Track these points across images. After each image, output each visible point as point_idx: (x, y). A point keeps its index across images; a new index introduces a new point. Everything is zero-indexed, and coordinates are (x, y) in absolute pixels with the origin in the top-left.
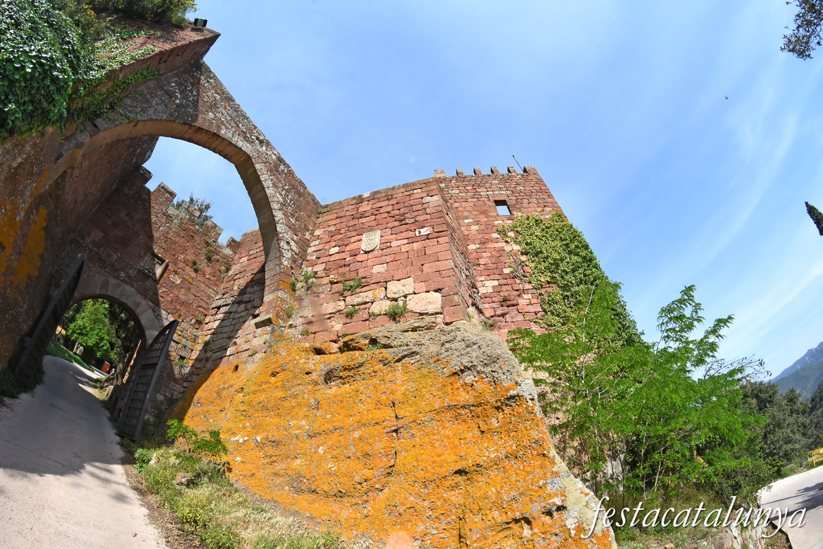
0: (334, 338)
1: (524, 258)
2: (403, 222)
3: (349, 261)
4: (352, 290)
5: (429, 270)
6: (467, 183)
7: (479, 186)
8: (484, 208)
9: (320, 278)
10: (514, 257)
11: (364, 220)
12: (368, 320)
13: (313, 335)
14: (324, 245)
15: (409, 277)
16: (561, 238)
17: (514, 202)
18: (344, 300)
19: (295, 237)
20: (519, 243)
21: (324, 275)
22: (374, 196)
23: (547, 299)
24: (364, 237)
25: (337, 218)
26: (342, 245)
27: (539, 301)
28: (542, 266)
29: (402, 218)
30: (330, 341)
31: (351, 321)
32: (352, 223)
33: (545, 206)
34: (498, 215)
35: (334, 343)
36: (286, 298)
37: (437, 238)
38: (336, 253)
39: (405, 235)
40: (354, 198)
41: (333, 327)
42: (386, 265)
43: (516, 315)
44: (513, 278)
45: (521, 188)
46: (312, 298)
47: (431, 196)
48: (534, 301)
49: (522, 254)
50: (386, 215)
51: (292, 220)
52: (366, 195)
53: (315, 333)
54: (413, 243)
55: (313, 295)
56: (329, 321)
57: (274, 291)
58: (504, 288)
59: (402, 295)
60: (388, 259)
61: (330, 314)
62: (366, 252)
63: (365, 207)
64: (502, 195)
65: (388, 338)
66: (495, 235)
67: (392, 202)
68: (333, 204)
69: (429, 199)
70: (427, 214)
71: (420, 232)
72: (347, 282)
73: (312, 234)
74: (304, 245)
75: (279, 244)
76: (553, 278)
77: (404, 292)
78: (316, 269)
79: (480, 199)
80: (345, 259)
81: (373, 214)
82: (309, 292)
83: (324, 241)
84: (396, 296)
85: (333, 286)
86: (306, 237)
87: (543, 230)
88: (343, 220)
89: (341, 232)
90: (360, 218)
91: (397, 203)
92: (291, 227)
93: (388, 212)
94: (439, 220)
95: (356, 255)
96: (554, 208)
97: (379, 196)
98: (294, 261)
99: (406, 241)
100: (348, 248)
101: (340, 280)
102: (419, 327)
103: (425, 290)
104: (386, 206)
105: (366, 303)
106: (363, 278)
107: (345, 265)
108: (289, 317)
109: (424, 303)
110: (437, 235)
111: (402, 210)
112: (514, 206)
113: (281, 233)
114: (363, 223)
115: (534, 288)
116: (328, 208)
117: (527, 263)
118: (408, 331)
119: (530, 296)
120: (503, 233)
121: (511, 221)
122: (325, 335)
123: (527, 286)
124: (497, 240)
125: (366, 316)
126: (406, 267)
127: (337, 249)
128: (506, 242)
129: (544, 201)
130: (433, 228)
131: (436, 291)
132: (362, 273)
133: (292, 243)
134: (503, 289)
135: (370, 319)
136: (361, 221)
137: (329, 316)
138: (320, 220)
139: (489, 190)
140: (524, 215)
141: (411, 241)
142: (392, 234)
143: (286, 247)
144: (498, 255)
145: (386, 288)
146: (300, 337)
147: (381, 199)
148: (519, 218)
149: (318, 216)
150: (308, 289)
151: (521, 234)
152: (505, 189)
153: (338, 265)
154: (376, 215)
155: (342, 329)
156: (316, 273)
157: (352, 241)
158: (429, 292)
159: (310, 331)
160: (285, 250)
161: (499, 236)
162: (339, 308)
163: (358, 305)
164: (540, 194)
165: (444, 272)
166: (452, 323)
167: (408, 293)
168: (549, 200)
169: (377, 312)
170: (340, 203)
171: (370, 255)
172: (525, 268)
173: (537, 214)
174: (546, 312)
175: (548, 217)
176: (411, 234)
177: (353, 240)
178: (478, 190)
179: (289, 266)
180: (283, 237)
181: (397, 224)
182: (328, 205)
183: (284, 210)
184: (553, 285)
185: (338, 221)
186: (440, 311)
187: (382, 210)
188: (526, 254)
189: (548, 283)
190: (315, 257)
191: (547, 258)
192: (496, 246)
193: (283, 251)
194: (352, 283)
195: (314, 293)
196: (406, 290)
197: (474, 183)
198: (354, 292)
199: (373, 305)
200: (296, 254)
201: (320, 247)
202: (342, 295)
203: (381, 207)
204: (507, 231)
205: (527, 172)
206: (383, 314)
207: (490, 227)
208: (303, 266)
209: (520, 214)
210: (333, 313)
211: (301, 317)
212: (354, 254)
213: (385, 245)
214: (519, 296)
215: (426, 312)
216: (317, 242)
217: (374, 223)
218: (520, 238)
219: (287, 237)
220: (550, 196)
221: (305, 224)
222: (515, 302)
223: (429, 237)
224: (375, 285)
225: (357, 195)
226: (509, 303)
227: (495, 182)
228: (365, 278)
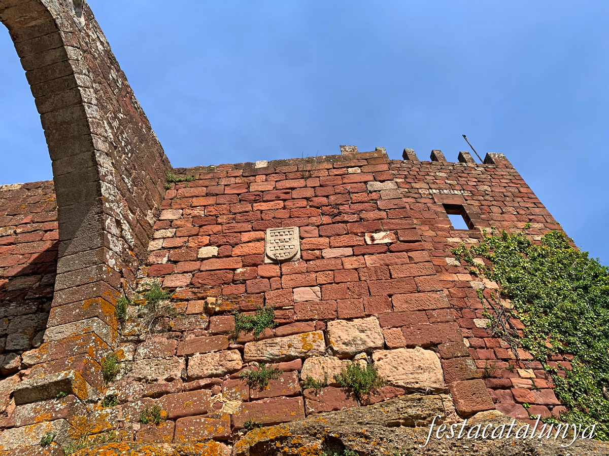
0: (226, 431)
1: (507, 304)
2: (338, 218)
3: (243, 273)
4: (256, 330)
5: (405, 306)
6: (395, 172)
7: (416, 179)
8: (427, 215)
9: (182, 300)
10: (490, 300)
11: (264, 206)
12: (300, 394)
13: (170, 425)
14: (186, 239)
15: (369, 316)
16: (570, 275)
17: (476, 210)
18: (242, 351)
19: (131, 216)
20: (495, 278)
21: (190, 295)
22: (275, 168)
23: (565, 381)
24: (269, 234)
25: (207, 195)
26: (226, 244)
27: (551, 385)
28: (545, 321)
29: (336, 211)
30: (216, 439)
31: (262, 394)
32: (239, 208)
33: (530, 220)
34: (452, 228)
35: (223, 445)
36: (106, 335)
37: (407, 251)
38: (214, 257)
39: (345, 240)
40: (237, 167)
41: (218, 405)
42: (318, 288)
43: (513, 406)
44: (493, 337)
45: (486, 187)
46: (164, 340)
47: (382, 182)
48: (541, 383)
49: (503, 296)
50: (305, 203)
51: (126, 181)
52: (261, 164)
53: (175, 419)
54: (363, 255)
55: (166, 334)
56: (208, 391)
57: (78, 318)
58: (482, 353)
59: (362, 348)
60: (322, 279)
61: (211, 376)
62: (276, 262)
63: (259, 184)
64: (457, 196)
65: (366, 437)
66: (451, 261)
67: (310, 183)
68: (197, 169)
69: (377, 185)
70: (379, 210)
71: (373, 239)
72: (245, 314)
73: (157, 216)
74: (145, 233)
75: (102, 222)
76: (568, 343)
77: (364, 343)
78: (169, 282)
79: (419, 200)
80: (235, 269)
81: (278, 198)
82: (158, 328)
83: (184, 231)
84: (351, 349)
85: (214, 318)
86: (147, 218)
87: (534, 259)
88: (221, 200)
89: (220, 220)
90: (256, 201)
91: (321, 186)
92: (124, 193)
93: (307, 199)
94: (404, 221)
95: (256, 265)
96: (547, 225)
97: (285, 169)
98: (126, 262)
99: (349, 251)
100: (237, 251)
101: (228, 308)
102: (418, 417)
103: (405, 343)
104: (302, 188)
105: (290, 358)
106: (276, 309)
107: (234, 282)
108: (109, 377)
109: (409, 368)
110: (405, 246)
111: (332, 198)
112: (478, 215)
113: (107, 200)
114: (261, 212)
115: (536, 359)
116: (186, 176)
117: (515, 313)
118: (398, 425)
119: (531, 373)
120: (465, 258)
121: (475, 240)
122: (200, 423)
123: (523, 355)
124: (455, 270)
125: (295, 387)
126: (360, 295)
127: (213, 250)
128: (472, 273)
129: (528, 212)
130: (396, 234)
131: (426, 347)
132: (273, 299)
133: (126, 226)
134: (480, 356)
135: (306, 392)
136: (257, 206)
137: (208, 381)
138: (172, 193)
139: (432, 186)
140: (497, 232)
141: (360, 251)
142: (320, 236)
143: (115, 230)
144: (460, 295)
145: (326, 333)
146: (136, 426)
147: (291, 176)
148: (489, 236)
149: (167, 185)
150: (156, 320)
151: (498, 263)
152: (458, 187)
153: (218, 278)
154: (284, 200)
155: (242, 412)
156: (172, 290)
157: (244, 239)
158: (413, 347)
159: (163, 414)
160: (113, 235)
161: (457, 263)
162: (231, 365)
163: (272, 361)
164: (519, 199)
165: (435, 313)
166: (474, 413)
167: (372, 345)
168: (537, 210)
169: (317, 377)
170: (210, 170)
171: (285, 268)
172: (513, 321)
173: (518, 231)
174: (570, 408)
175: (539, 238)
176: (357, 240)
177: (245, 237)
178: (414, 185)
179: (117, 269)
180: (111, 209)
181: (326, 219)
182: (185, 170)
183: (115, 159)
184: (571, 357)
185: (211, 201)
186: (443, 386)
187: (295, 194)
188: (511, 298)
189: (562, 352)
190: (165, 260)
191: (551, 307)
192: (456, 279)
193: (109, 236)
194: (253, 316)
195: (170, 330)
196: (368, 340)
197: (406, 173)
198: (261, 336)
199: (307, 364)
200: (130, 248)
201: (178, 242)
202: (234, 338)
203: (293, 189)
204: (470, 255)
205: (492, 163)
206: (332, 385)
207: (440, 246)
208: (140, 274)
209: (489, 230)
210: (217, 376)
211: (140, 380)
212: (253, 262)
213: (311, 255)
214: (511, 370)
215: (417, 386)
216: (169, 233)
217: (284, 214)
218: (495, 270)
219: (118, 211)
220: (537, 204)
221: (147, 195)
222: (504, 381)
223: (392, 247)
224: (303, 324)
225: (243, 161)
226: (495, 381)
227: (441, 174)
228: (280, 308)
